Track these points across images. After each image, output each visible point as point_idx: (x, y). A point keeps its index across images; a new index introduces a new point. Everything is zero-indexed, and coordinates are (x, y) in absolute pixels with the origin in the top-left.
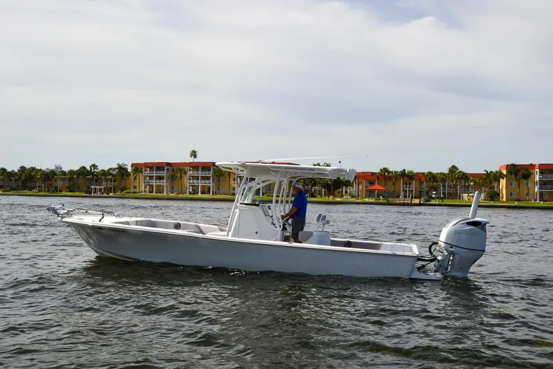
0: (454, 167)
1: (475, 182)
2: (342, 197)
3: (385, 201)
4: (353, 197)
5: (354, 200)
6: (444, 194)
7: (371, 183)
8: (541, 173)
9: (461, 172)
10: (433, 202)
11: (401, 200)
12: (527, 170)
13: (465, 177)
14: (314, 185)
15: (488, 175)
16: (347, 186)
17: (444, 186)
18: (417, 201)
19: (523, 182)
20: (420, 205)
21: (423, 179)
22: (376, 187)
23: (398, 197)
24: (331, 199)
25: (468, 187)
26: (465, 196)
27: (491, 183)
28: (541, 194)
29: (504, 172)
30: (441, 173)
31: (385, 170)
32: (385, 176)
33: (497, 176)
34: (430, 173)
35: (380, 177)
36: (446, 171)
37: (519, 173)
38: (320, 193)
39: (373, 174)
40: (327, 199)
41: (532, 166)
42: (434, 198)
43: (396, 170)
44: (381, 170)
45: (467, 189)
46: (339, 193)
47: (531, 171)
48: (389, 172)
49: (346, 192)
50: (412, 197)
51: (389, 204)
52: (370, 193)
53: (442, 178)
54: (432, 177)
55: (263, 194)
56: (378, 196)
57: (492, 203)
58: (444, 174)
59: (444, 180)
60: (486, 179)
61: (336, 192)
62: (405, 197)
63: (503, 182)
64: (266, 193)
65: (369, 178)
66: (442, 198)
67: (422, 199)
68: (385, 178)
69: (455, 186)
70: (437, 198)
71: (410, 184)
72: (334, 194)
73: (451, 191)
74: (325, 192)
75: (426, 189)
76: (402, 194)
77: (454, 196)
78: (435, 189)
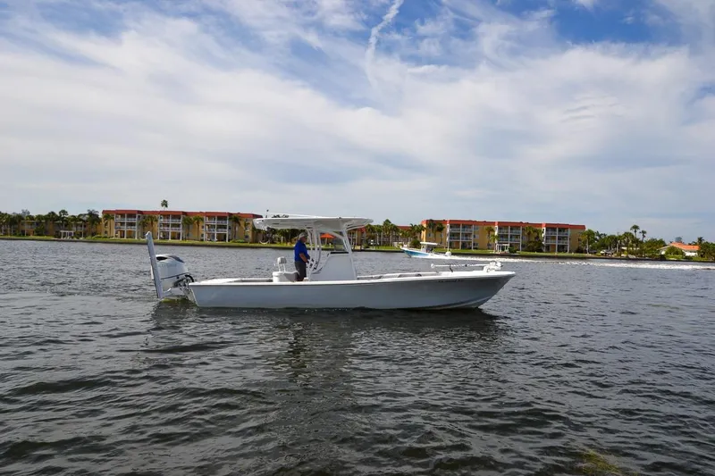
0: (387, 221)
1: (403, 233)
3: (333, 248)
6: (380, 242)
8: (451, 227)
9: (393, 225)
10: (371, 248)
12: (441, 224)
13: (396, 229)
14: (274, 233)
15: (413, 227)
17: (380, 236)
18: (358, 248)
19: (438, 234)
20: (361, 251)
21: (364, 231)
22: (327, 235)
24: (288, 245)
25: (398, 237)
26: (396, 243)
27: (414, 234)
28: (451, 243)
29: (425, 226)
30: (378, 226)
33: (420, 229)
36: (381, 224)
37: (435, 226)
38: (279, 241)
40: (285, 245)
41: (445, 221)
42: (372, 245)
45: (397, 238)
47: (444, 225)
50: (355, 244)
53: (378, 229)
54: (370, 229)
55: (229, 241)
56: (328, 243)
58: (380, 226)
59: (379, 231)
60: (411, 231)
63: (424, 233)
64: (232, 239)
66: (378, 245)
67: (363, 246)
69: (388, 237)
70: (375, 245)
72: (291, 241)
73: (385, 240)
74: (283, 239)
75: (366, 238)
77: (387, 244)
78: (373, 238)
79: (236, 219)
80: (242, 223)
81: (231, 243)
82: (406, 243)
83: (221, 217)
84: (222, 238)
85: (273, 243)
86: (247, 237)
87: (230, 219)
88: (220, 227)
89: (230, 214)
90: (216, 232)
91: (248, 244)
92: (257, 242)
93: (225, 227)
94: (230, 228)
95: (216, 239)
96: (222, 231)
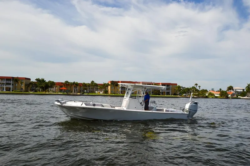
0: (93, 81)
1: (100, 87)
2: (49, 92)
3: (67, 94)
4: (53, 92)
5: (54, 93)
6: (89, 91)
7: (61, 87)
9: (95, 83)
10: (85, 94)
11: (73, 93)
12: (117, 83)
13: (97, 85)
14: (37, 87)
15: (104, 84)
16: (51, 88)
17: (89, 88)
18: (79, 94)
19: (116, 87)
20: (80, 95)
21: (82, 86)
22: (63, 88)
23: (72, 92)
24: (44, 93)
25: (98, 89)
26: (97, 92)
29: (110, 84)
30: (88, 84)
31: (67, 82)
32: (67, 84)
33: (107, 85)
34: (84, 83)
35: (65, 85)
36: (90, 83)
37: (114, 84)
38: (39, 91)
39: (62, 83)
40: (42, 93)
41: (119, 82)
42: (85, 93)
43: (71, 82)
44: (65, 82)
46: (47, 90)
48: (68, 82)
49: (51, 90)
50: (77, 92)
51: (68, 95)
52: (61, 91)
54: (85, 85)
55: (12, 91)
56: (64, 92)
57: (106, 95)
58: (89, 84)
59: (89, 86)
60: (104, 86)
61: (46, 90)
62: (75, 92)
63: (109, 87)
64: (14, 90)
65: (61, 85)
66: (88, 93)
67: (81, 93)
68: (67, 85)
69: (93, 89)
70: (87, 93)
71: (76, 87)
72: (45, 91)
73: (92, 90)
74: (41, 90)
75: (82, 89)
76: (73, 91)
77: (93, 92)
78: (86, 89)
79: (16, 80)
80: (19, 82)
81: (13, 92)
82: (101, 91)
83: (8, 79)
84: (8, 89)
85: (36, 91)
86: (22, 89)
87: (13, 80)
88: (7, 84)
89: (13, 78)
90: (5, 87)
91: (23, 93)
92: (27, 91)
93: (10, 84)
94: (13, 85)
95: (5, 90)
96: (8, 86)
